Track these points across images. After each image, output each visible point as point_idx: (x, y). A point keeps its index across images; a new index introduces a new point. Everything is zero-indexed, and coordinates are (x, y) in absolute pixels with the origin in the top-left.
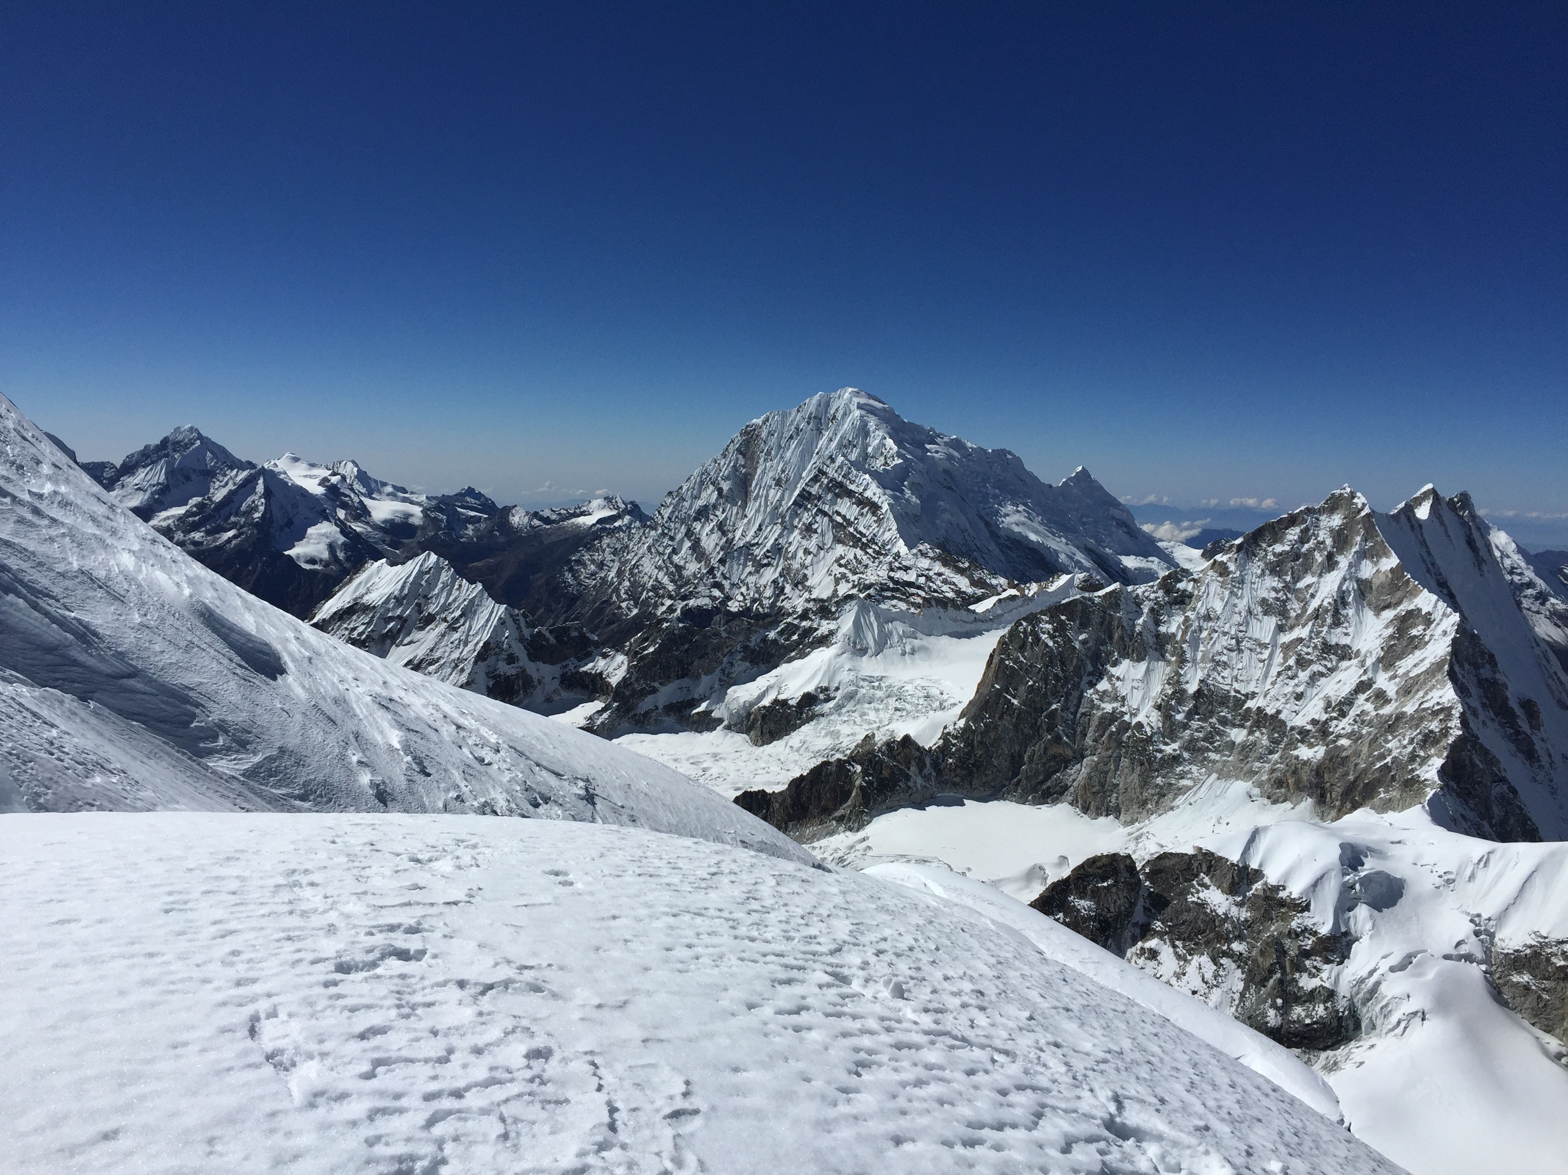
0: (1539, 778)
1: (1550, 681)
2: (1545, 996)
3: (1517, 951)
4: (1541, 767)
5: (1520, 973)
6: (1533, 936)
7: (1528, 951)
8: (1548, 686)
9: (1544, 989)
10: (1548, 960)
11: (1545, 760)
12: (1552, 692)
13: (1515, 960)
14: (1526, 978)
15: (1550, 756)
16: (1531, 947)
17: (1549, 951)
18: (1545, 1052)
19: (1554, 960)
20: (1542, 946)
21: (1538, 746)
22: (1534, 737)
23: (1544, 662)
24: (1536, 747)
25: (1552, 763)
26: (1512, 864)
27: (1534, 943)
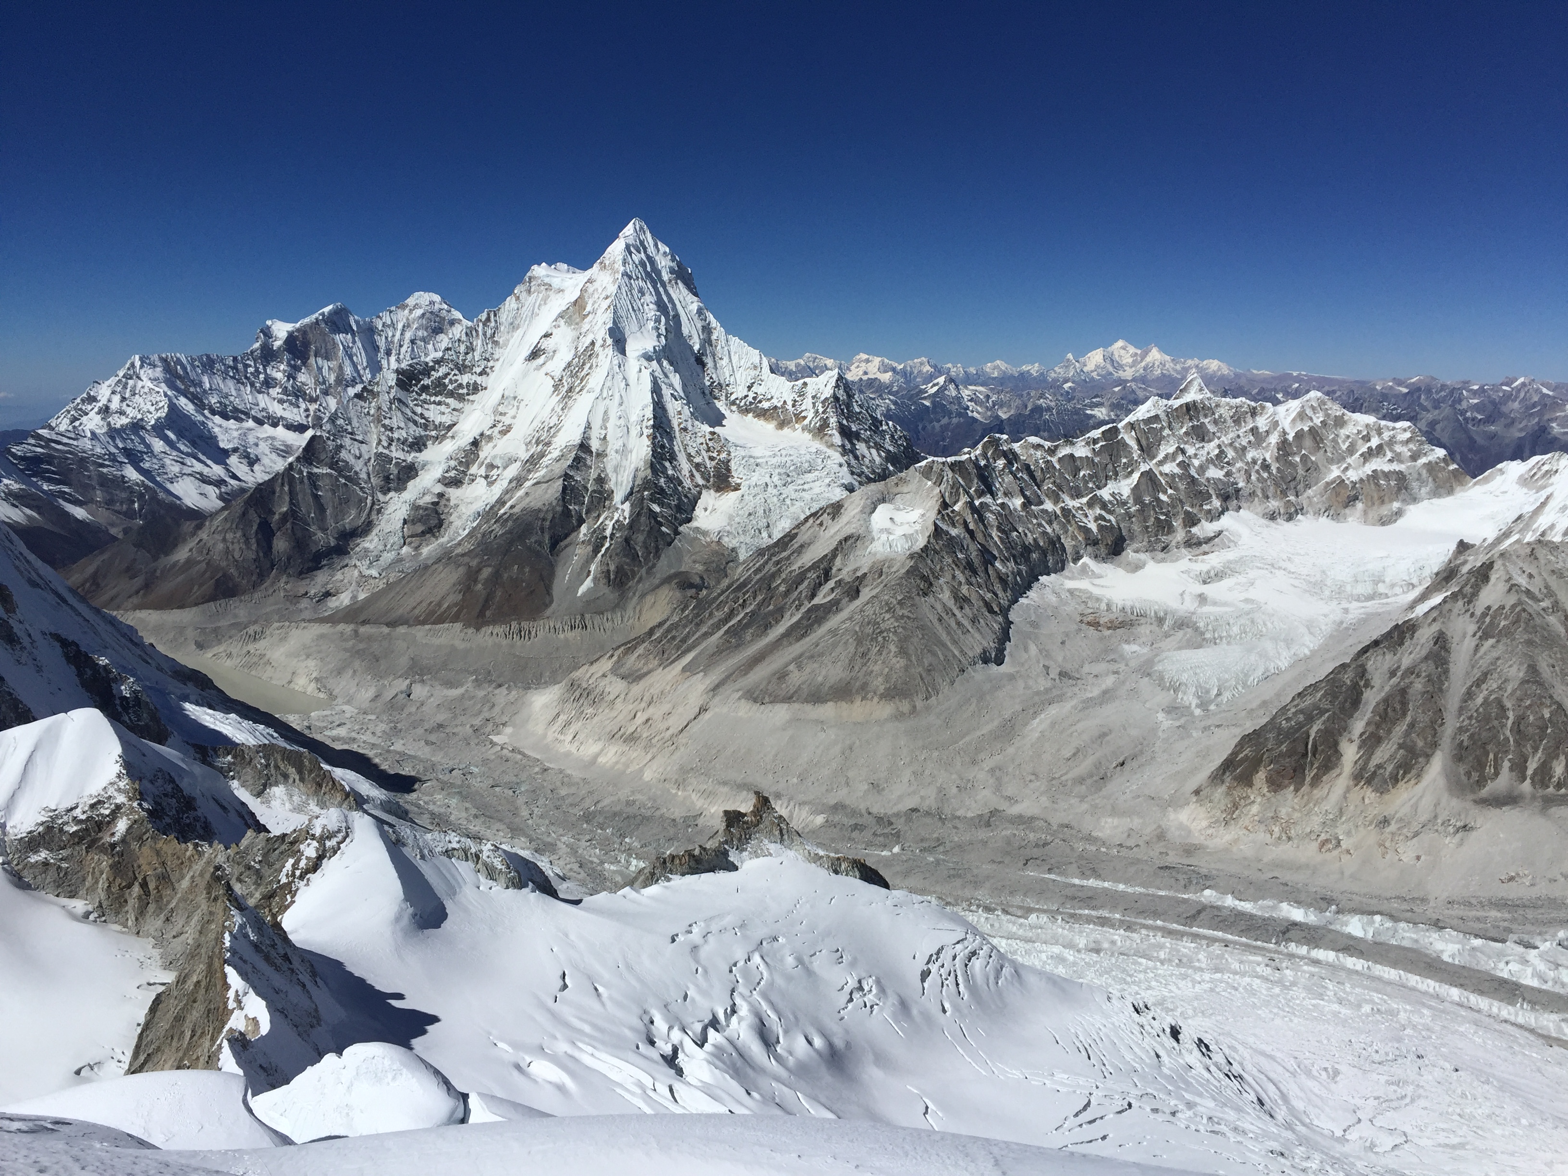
0: (23, 660)
1: (17, 563)
2: (64, 865)
3: (30, 832)
4: (23, 648)
5: (36, 852)
6: (43, 813)
7: (41, 829)
8: (17, 568)
9: (62, 859)
10: (61, 830)
11: (26, 641)
12: (21, 573)
13: (30, 842)
14: (43, 855)
15: (30, 636)
16: (42, 824)
17: (60, 821)
18: (74, 917)
19: (66, 828)
20: (53, 819)
21: (17, 629)
22: (11, 621)
23: (8, 544)
24: (15, 630)
25: (33, 642)
26: (11, 749)
27: (44, 819)
